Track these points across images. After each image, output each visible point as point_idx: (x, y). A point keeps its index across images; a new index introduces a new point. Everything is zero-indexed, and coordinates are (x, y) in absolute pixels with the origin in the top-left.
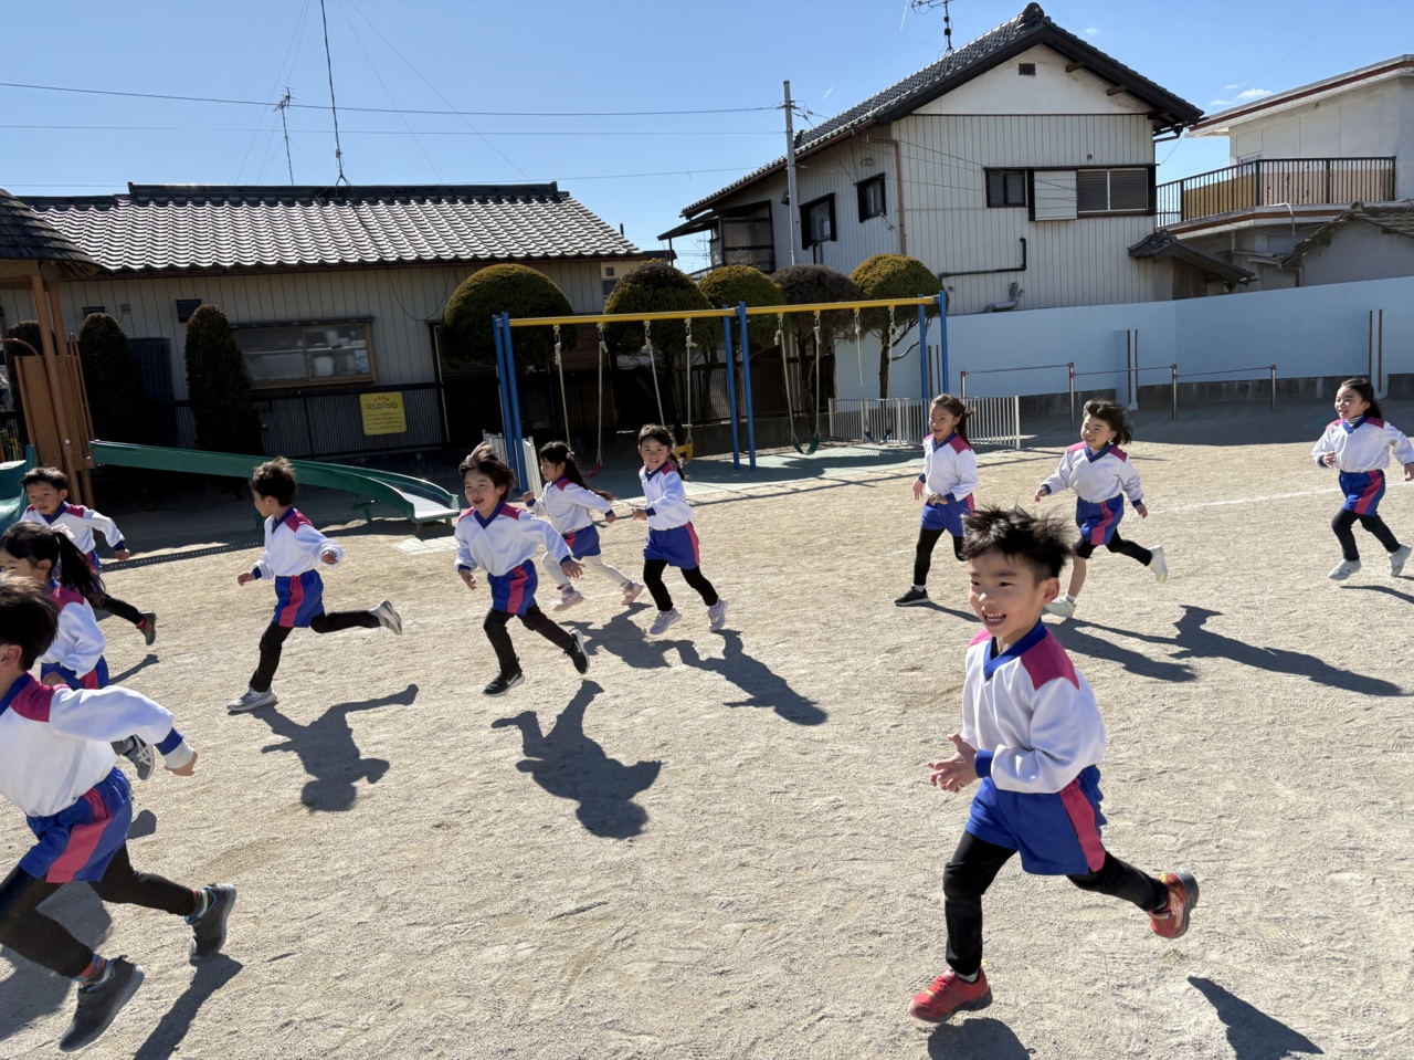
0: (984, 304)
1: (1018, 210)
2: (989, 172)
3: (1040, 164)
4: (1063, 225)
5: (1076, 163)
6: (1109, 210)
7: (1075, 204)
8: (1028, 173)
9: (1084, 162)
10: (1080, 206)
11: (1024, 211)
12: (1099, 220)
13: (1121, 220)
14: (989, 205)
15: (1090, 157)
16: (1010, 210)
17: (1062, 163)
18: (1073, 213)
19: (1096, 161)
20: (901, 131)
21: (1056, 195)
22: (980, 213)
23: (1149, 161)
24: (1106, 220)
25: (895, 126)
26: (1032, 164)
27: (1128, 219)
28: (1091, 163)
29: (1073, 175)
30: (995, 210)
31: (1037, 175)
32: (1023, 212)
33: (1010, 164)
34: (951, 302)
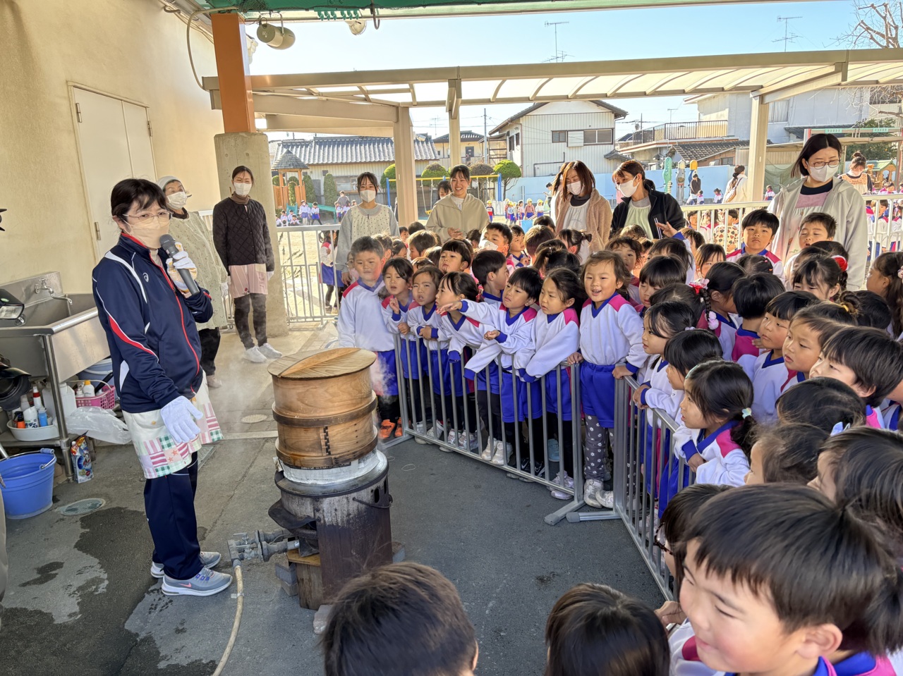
0: (550, 173)
1: (563, 143)
2: (553, 132)
3: (571, 129)
4: (579, 148)
5: (585, 128)
6: (598, 143)
7: (583, 141)
8: (566, 132)
9: (588, 128)
10: (585, 142)
11: (566, 143)
12: (593, 146)
13: (601, 146)
14: (553, 142)
15: (590, 126)
16: (560, 144)
17: (579, 129)
18: (582, 144)
19: (593, 127)
20: (522, 121)
21: (576, 138)
22: (549, 144)
23: (612, 127)
24: (596, 146)
25: (521, 119)
26: (568, 129)
27: (604, 146)
28: (590, 128)
29: (583, 132)
30: (555, 144)
31: (569, 133)
33: (560, 129)
34: (537, 172)
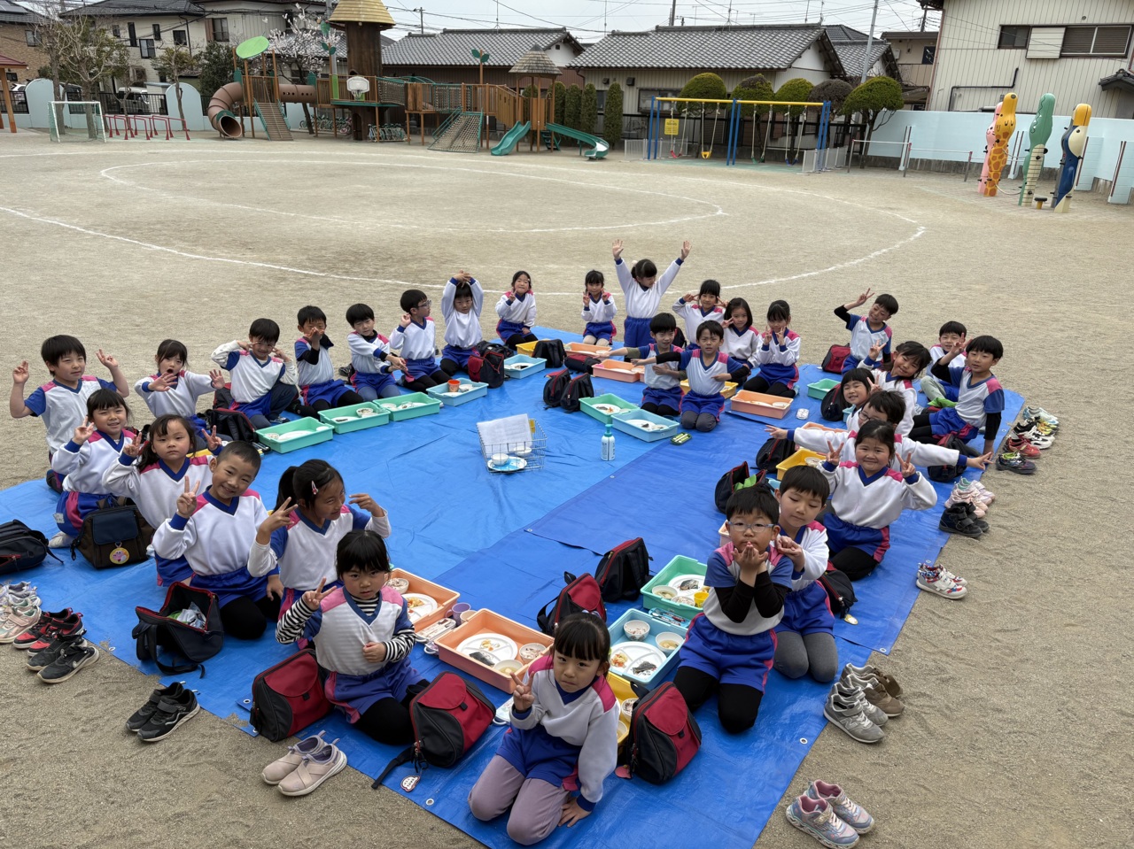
0: (981, 106)
1: (1019, 51)
2: (1003, 27)
3: (1036, 23)
4: (1051, 65)
5: (1066, 22)
6: (1091, 53)
7: (1060, 48)
8: (1027, 29)
9: (1079, 21)
10: (1062, 51)
11: (1024, 52)
12: (1080, 60)
13: (1100, 61)
14: (1000, 47)
15: (1084, 18)
16: (1013, 51)
18: (1057, 55)
19: (1089, 21)
21: (1047, 43)
22: (991, 51)
23: (1133, 21)
24: (1087, 61)
26: (1030, 23)
27: (1106, 61)
28: (1084, 22)
29: (1063, 30)
30: (1002, 51)
31: (1034, 30)
32: (1019, 53)
33: (1019, 23)
34: (958, 104)
